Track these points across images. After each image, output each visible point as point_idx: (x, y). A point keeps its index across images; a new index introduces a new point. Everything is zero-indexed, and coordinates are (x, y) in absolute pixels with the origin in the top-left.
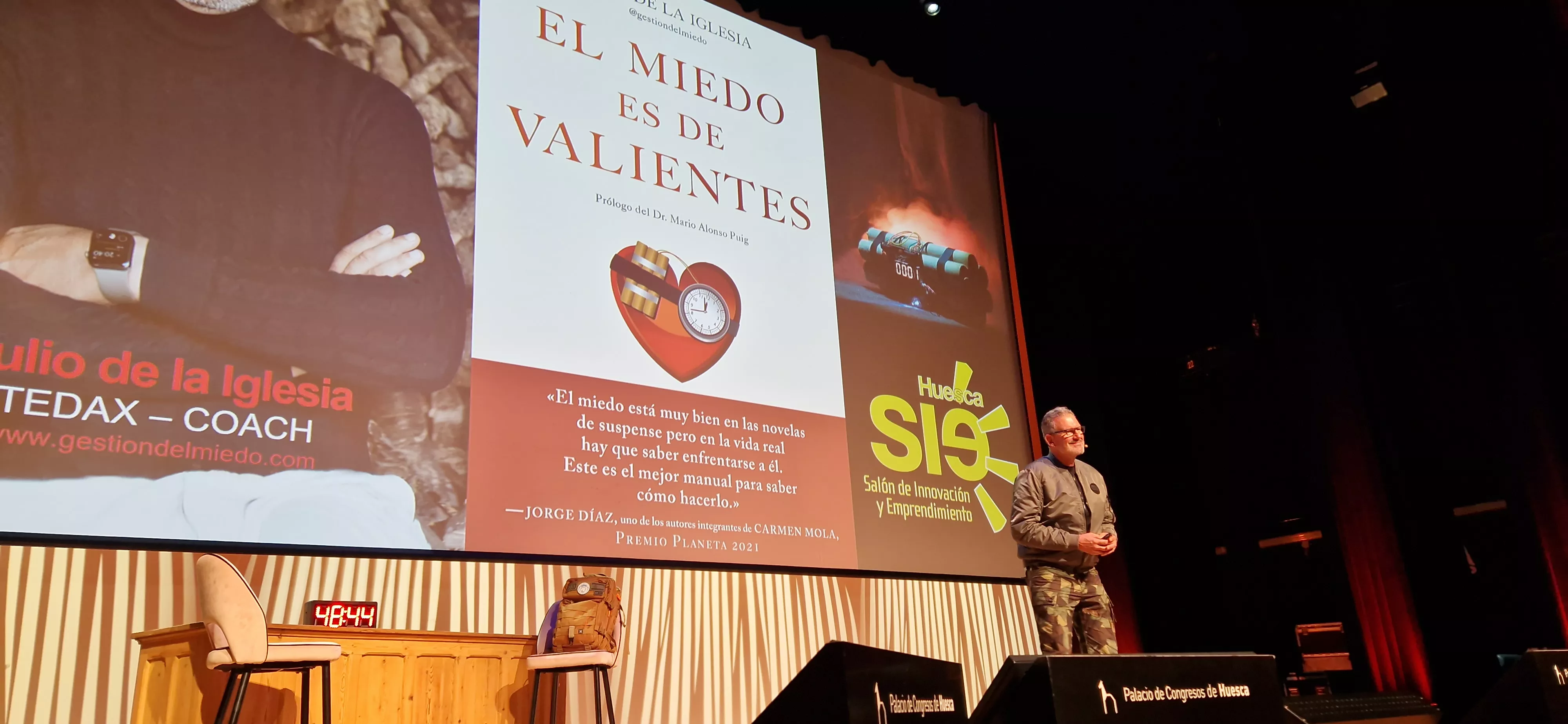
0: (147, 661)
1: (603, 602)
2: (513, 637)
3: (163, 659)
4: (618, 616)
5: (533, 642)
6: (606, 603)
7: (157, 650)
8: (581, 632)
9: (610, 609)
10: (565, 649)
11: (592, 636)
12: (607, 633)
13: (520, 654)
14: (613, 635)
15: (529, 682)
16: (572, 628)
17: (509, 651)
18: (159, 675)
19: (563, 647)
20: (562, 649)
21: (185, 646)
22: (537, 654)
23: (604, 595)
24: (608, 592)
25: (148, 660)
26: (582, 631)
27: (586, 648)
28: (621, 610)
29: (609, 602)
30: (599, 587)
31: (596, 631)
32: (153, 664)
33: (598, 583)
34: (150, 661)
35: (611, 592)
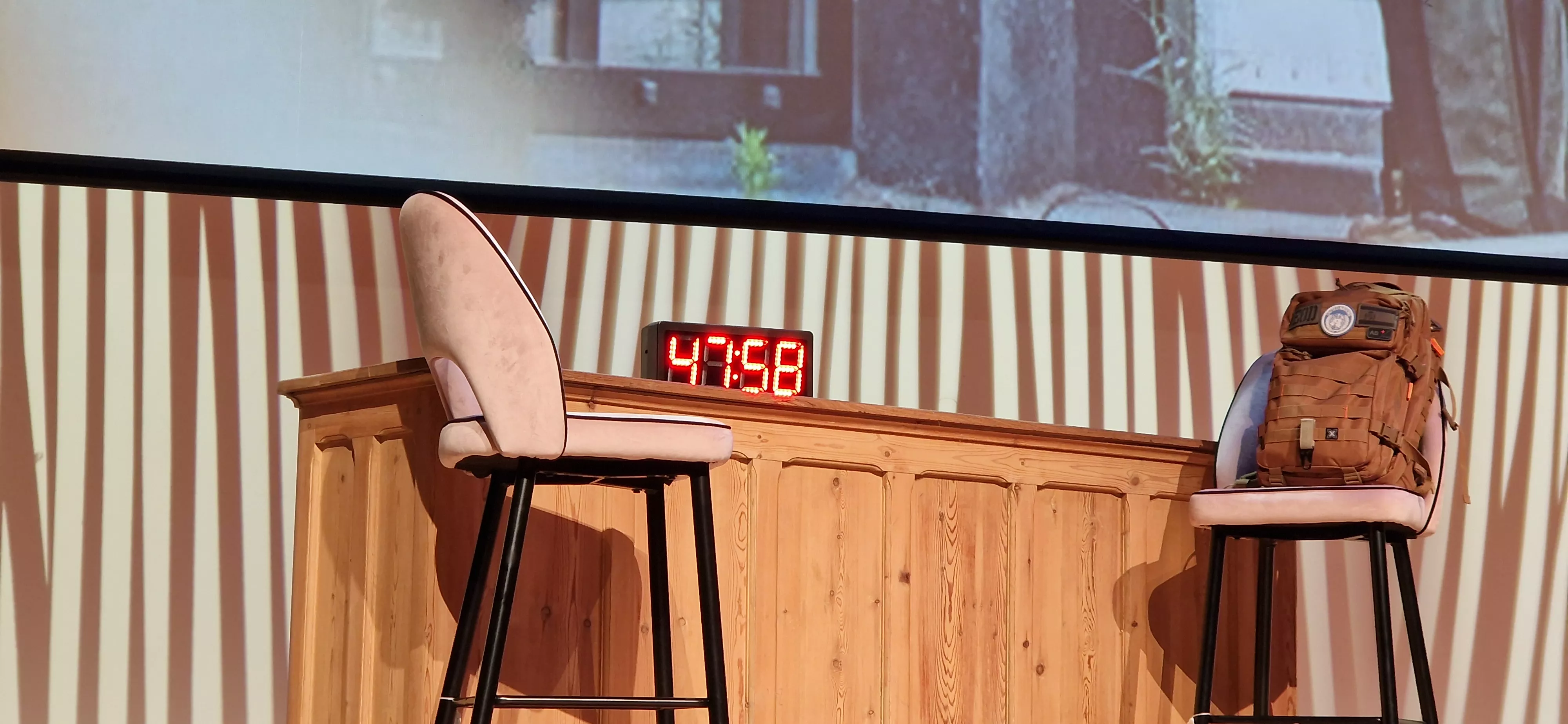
0: (315, 446)
1: (1393, 358)
2: (1155, 441)
3: (348, 444)
4: (1436, 400)
5: (1204, 459)
6: (1402, 362)
7: (334, 422)
8: (1332, 434)
9: (1412, 378)
10: (1291, 478)
11: (1363, 447)
12: (1405, 442)
13: (1172, 488)
14: (1421, 448)
15: (1198, 561)
16: (1308, 427)
17: (1143, 478)
18: (343, 478)
19: (1284, 473)
20: (1281, 478)
21: (390, 414)
22: (1216, 487)
23: (1398, 338)
24: (1407, 333)
25: (316, 444)
26: (1337, 434)
27: (1346, 478)
28: (1443, 385)
29: (1409, 360)
30: (1379, 317)
31: (1375, 434)
32: (329, 452)
33: (1378, 306)
34: (322, 447)
35: (1415, 331)
